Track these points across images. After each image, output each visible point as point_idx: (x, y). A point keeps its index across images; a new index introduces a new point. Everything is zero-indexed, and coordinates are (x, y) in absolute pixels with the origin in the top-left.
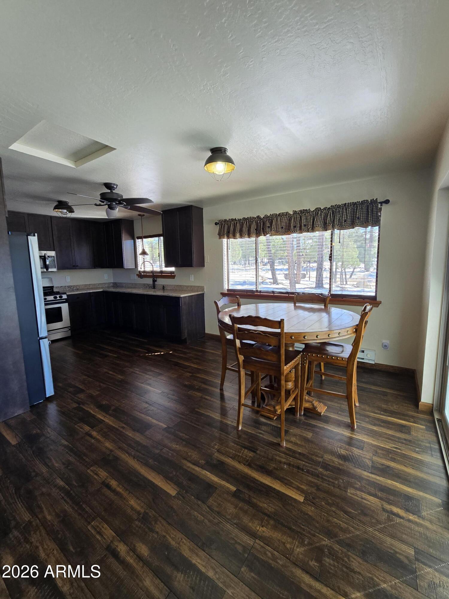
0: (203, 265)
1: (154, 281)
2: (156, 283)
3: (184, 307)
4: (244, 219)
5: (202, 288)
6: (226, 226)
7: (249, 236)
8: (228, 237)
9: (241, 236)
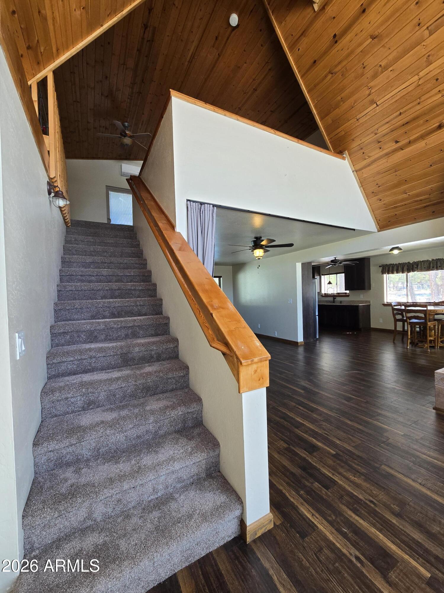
0: (370, 289)
1: (334, 299)
2: (335, 300)
3: (360, 311)
4: (399, 264)
5: (369, 302)
6: (387, 268)
7: (403, 273)
8: (388, 273)
9: (397, 272)
